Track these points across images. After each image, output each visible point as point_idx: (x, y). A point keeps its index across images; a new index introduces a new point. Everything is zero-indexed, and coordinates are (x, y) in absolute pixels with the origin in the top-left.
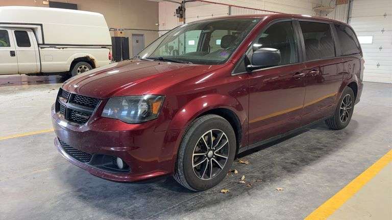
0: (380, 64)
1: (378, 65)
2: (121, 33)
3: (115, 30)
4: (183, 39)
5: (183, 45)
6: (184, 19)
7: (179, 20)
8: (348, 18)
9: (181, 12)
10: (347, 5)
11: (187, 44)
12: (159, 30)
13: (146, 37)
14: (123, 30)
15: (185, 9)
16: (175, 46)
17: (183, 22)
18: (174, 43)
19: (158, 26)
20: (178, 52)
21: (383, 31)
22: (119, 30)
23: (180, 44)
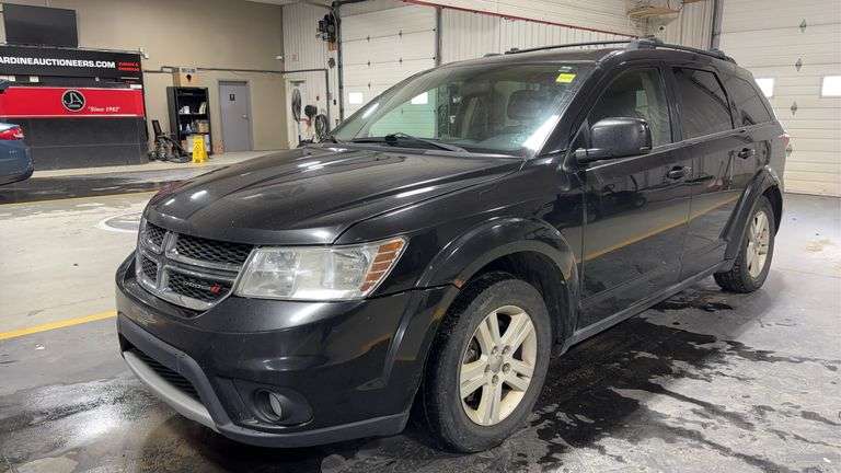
0: (793, 147)
1: (789, 151)
2: (189, 77)
3: (175, 71)
4: (337, 93)
5: (338, 102)
6: (339, 44)
7: (326, 48)
8: (713, 35)
9: (330, 28)
11: (345, 101)
12: (286, 70)
13: (252, 84)
14: (193, 71)
15: (339, 22)
16: (321, 107)
17: (336, 51)
18: (318, 98)
19: (283, 60)
20: (326, 120)
21: (799, 65)
22: (184, 70)
23: (332, 102)
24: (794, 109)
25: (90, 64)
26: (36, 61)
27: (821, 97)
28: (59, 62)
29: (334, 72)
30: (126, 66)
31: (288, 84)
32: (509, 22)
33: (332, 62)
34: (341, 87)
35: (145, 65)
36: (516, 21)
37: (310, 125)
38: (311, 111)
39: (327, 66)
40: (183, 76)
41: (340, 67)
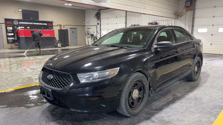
0: (212, 44)
1: (211, 44)
2: (64, 27)
3: (60, 26)
5: (99, 33)
6: (100, 19)
7: (97, 20)
8: (193, 19)
9: (98, 15)
10: (192, 11)
11: (101, 33)
12: (86, 25)
13: (78, 29)
14: (65, 26)
15: (100, 14)
16: (95, 34)
17: (99, 21)
18: (94, 32)
19: (85, 23)
20: (96, 38)
21: (213, 25)
22: (63, 25)
23: (98, 33)
24: (212, 35)
25: (41, 24)
26: (29, 23)
27: (218, 32)
28: (34, 24)
29: (99, 26)
30: (50, 25)
31: (86, 29)
32: (144, 15)
33: (98, 24)
34: (100, 30)
35: (54, 24)
36: (146, 15)
37: (92, 38)
38: (92, 35)
39: (97, 25)
40: (62, 27)
41: (100, 25)
